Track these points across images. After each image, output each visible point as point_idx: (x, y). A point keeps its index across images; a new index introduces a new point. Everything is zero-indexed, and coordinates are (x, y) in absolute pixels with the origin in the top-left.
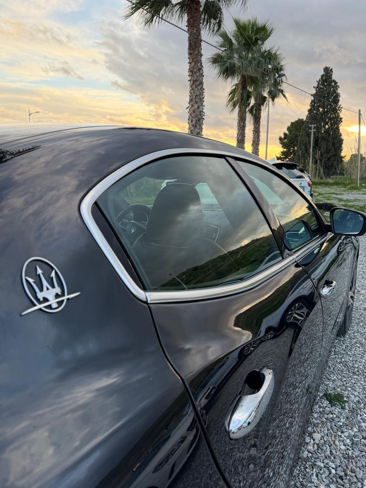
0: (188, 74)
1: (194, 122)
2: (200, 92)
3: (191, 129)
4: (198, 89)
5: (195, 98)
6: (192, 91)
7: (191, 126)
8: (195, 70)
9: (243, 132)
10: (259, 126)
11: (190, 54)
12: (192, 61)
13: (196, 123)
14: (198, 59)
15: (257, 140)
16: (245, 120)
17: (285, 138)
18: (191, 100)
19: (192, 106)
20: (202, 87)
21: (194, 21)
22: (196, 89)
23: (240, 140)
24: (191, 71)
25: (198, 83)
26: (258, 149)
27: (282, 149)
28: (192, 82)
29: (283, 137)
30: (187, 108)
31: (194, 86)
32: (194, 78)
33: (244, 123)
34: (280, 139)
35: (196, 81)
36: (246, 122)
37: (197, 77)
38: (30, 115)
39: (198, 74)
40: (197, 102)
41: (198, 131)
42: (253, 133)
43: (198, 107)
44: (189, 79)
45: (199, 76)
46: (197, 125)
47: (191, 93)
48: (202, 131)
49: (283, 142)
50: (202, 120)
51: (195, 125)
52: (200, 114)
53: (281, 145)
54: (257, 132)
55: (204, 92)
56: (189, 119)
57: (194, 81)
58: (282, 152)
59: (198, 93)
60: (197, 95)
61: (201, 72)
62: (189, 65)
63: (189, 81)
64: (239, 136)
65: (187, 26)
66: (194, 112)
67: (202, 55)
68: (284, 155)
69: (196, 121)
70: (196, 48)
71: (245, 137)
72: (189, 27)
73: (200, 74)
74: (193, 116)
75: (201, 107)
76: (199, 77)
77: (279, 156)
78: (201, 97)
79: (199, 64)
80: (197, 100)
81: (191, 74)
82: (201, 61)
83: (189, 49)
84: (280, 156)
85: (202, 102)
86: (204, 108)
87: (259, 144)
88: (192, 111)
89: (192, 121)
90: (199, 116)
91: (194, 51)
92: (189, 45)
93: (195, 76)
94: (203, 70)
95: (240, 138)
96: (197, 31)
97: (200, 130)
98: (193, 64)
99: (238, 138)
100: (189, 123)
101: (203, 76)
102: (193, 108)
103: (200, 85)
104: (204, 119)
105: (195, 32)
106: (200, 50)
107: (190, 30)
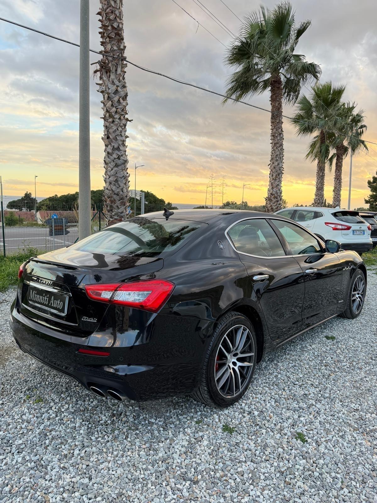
0: (271, 138)
1: (274, 176)
2: (280, 152)
3: (272, 182)
4: (278, 150)
5: (276, 157)
6: (273, 152)
7: (271, 180)
8: (277, 135)
9: (322, 181)
10: (341, 174)
11: (272, 122)
12: (274, 128)
13: (276, 177)
14: (279, 126)
15: (338, 186)
16: (324, 170)
17: (374, 182)
18: (272, 159)
19: (273, 163)
20: (282, 148)
21: (276, 97)
22: (277, 150)
23: (319, 188)
24: (273, 136)
25: (278, 145)
26: (339, 195)
27: (371, 193)
28: (273, 144)
29: (372, 180)
30: (268, 165)
31: (275, 147)
32: (275, 141)
33: (323, 173)
34: (369, 182)
35: (277, 143)
36: (325, 172)
37: (278, 140)
38: (136, 168)
39: (279, 138)
40: (277, 160)
41: (278, 183)
42: (335, 180)
43: (278, 164)
44: (271, 142)
45: (280, 139)
46: (277, 179)
47: (272, 153)
48: (281, 183)
49: (372, 185)
50: (281, 174)
51: (275, 179)
52: (280, 170)
53: (370, 189)
54: (338, 179)
55: (283, 152)
56: (270, 174)
57: (275, 144)
58: (371, 196)
59: (278, 153)
60: (277, 155)
61: (282, 136)
62: (271, 131)
63: (271, 143)
64: (318, 184)
65: (270, 101)
66: (274, 168)
67: (283, 123)
68: (374, 198)
69: (276, 175)
70: (277, 117)
71: (324, 185)
72: (272, 101)
73: (280, 138)
74: (273, 171)
75: (280, 164)
76: (279, 141)
77: (367, 199)
78: (281, 156)
79: (280, 130)
80: (277, 158)
81: (273, 138)
82: (282, 127)
83: (272, 119)
84: (369, 199)
85: (282, 160)
86: (283, 164)
87: (341, 190)
88: (272, 167)
89: (272, 176)
90: (279, 171)
91: (275, 120)
92: (272, 116)
93: (276, 139)
94: (283, 134)
95: (319, 186)
96: (279, 104)
97: (279, 183)
98: (275, 130)
99: (317, 186)
100: (270, 177)
101: (283, 139)
102: (274, 165)
103: (280, 146)
104: (283, 173)
105: (277, 105)
106: (281, 119)
107: (273, 104)
